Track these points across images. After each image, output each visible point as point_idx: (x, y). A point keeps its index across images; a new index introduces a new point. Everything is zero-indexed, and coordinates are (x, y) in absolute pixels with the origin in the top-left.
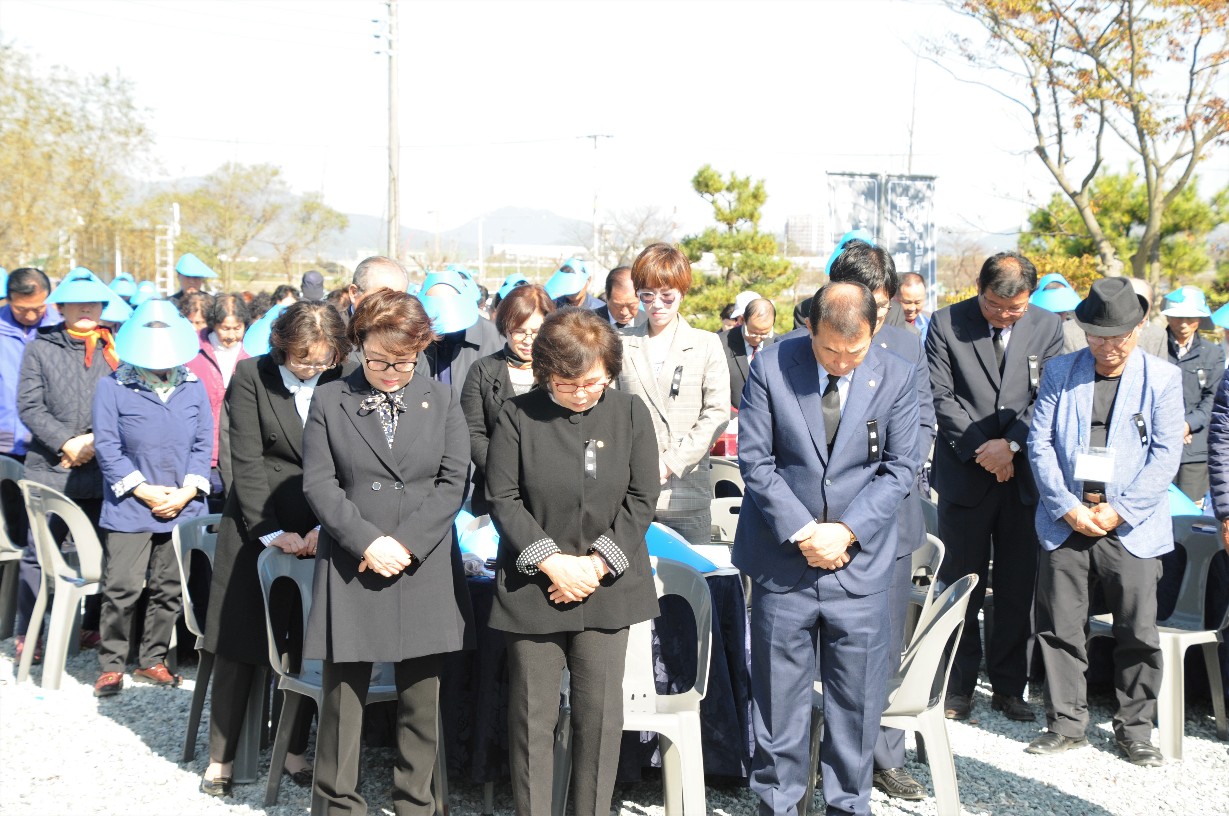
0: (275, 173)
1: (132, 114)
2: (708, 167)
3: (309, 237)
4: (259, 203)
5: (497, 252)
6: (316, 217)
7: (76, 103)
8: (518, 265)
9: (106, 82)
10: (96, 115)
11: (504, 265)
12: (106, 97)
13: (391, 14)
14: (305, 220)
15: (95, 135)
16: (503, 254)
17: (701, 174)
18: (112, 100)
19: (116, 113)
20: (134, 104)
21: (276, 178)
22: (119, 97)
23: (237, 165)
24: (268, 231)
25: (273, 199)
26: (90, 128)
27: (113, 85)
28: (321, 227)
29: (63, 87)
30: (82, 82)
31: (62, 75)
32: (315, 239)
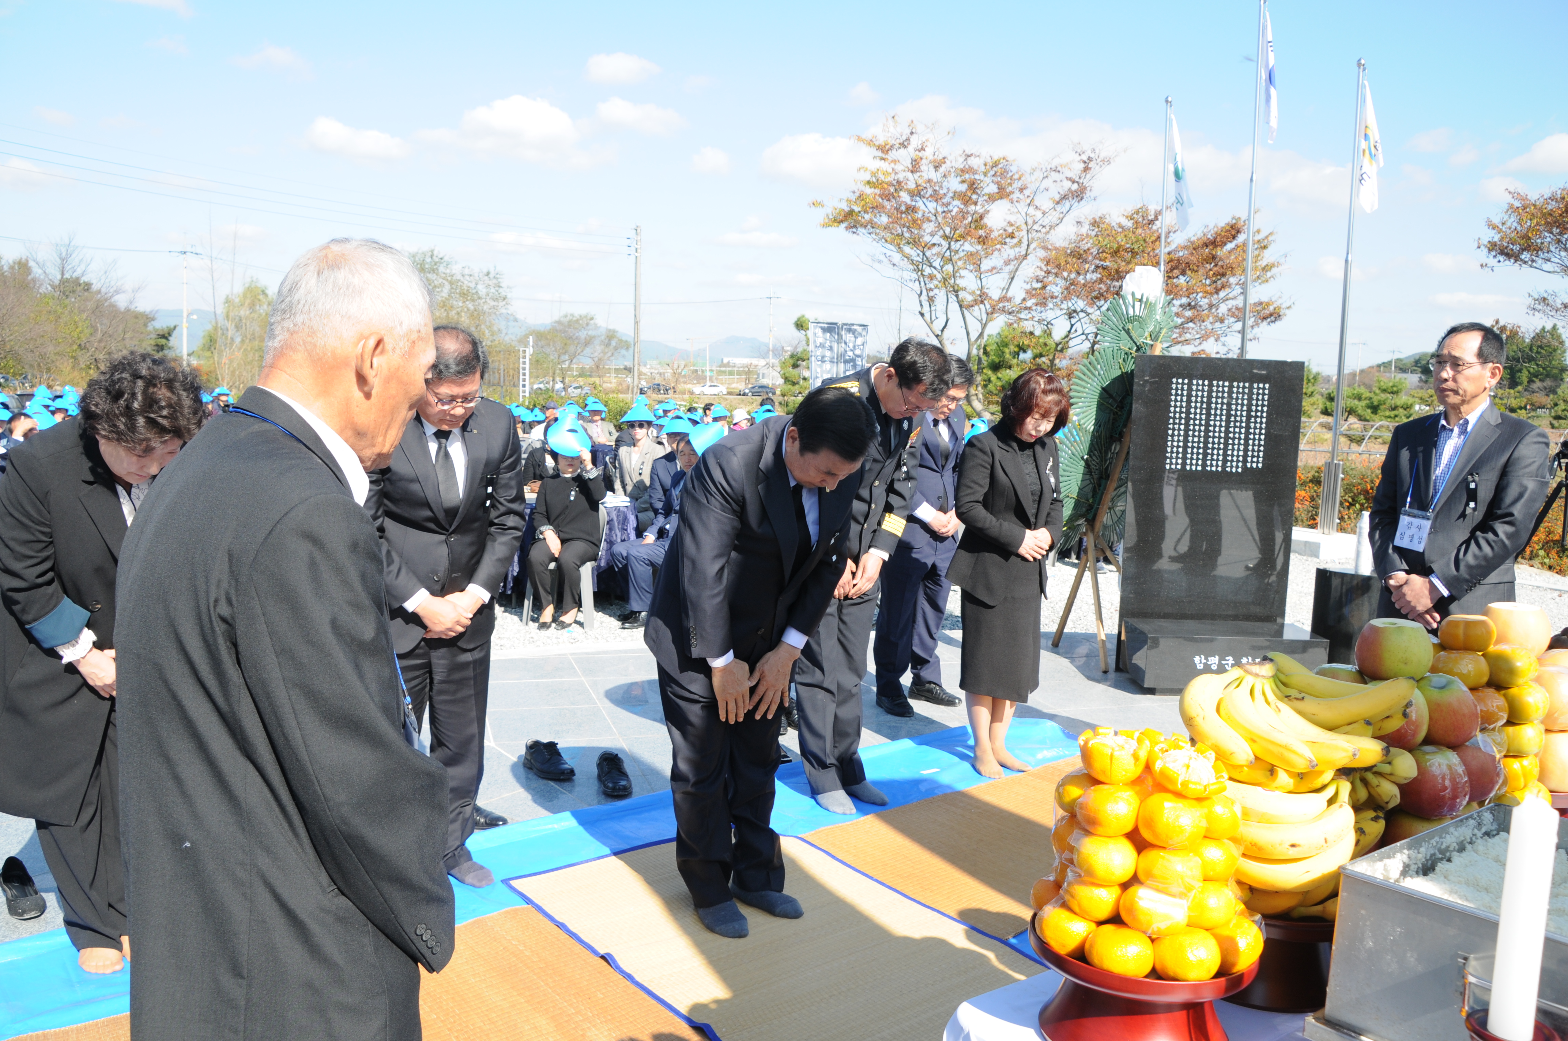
0: (592, 319)
1: (501, 290)
2: (803, 316)
3: (609, 354)
4: (583, 334)
5: (725, 361)
6: (613, 343)
7: (472, 285)
8: (736, 369)
9: (488, 274)
10: (482, 290)
11: (728, 369)
12: (487, 282)
13: (637, 234)
14: (608, 345)
15: (482, 301)
16: (729, 362)
17: (799, 319)
18: (490, 283)
19: (493, 290)
20: (501, 285)
21: (592, 322)
22: (495, 281)
23: (572, 315)
24: (588, 350)
25: (590, 333)
26: (479, 298)
27: (491, 276)
28: (616, 349)
29: (467, 278)
30: (476, 275)
31: (467, 271)
32: (613, 354)
